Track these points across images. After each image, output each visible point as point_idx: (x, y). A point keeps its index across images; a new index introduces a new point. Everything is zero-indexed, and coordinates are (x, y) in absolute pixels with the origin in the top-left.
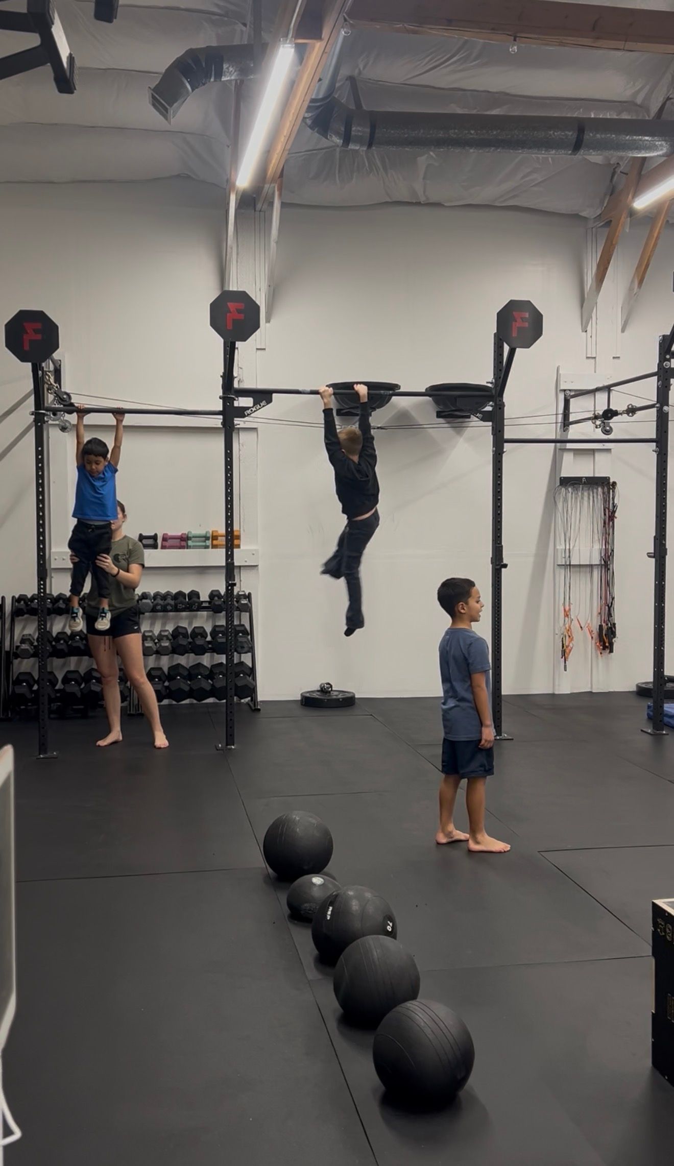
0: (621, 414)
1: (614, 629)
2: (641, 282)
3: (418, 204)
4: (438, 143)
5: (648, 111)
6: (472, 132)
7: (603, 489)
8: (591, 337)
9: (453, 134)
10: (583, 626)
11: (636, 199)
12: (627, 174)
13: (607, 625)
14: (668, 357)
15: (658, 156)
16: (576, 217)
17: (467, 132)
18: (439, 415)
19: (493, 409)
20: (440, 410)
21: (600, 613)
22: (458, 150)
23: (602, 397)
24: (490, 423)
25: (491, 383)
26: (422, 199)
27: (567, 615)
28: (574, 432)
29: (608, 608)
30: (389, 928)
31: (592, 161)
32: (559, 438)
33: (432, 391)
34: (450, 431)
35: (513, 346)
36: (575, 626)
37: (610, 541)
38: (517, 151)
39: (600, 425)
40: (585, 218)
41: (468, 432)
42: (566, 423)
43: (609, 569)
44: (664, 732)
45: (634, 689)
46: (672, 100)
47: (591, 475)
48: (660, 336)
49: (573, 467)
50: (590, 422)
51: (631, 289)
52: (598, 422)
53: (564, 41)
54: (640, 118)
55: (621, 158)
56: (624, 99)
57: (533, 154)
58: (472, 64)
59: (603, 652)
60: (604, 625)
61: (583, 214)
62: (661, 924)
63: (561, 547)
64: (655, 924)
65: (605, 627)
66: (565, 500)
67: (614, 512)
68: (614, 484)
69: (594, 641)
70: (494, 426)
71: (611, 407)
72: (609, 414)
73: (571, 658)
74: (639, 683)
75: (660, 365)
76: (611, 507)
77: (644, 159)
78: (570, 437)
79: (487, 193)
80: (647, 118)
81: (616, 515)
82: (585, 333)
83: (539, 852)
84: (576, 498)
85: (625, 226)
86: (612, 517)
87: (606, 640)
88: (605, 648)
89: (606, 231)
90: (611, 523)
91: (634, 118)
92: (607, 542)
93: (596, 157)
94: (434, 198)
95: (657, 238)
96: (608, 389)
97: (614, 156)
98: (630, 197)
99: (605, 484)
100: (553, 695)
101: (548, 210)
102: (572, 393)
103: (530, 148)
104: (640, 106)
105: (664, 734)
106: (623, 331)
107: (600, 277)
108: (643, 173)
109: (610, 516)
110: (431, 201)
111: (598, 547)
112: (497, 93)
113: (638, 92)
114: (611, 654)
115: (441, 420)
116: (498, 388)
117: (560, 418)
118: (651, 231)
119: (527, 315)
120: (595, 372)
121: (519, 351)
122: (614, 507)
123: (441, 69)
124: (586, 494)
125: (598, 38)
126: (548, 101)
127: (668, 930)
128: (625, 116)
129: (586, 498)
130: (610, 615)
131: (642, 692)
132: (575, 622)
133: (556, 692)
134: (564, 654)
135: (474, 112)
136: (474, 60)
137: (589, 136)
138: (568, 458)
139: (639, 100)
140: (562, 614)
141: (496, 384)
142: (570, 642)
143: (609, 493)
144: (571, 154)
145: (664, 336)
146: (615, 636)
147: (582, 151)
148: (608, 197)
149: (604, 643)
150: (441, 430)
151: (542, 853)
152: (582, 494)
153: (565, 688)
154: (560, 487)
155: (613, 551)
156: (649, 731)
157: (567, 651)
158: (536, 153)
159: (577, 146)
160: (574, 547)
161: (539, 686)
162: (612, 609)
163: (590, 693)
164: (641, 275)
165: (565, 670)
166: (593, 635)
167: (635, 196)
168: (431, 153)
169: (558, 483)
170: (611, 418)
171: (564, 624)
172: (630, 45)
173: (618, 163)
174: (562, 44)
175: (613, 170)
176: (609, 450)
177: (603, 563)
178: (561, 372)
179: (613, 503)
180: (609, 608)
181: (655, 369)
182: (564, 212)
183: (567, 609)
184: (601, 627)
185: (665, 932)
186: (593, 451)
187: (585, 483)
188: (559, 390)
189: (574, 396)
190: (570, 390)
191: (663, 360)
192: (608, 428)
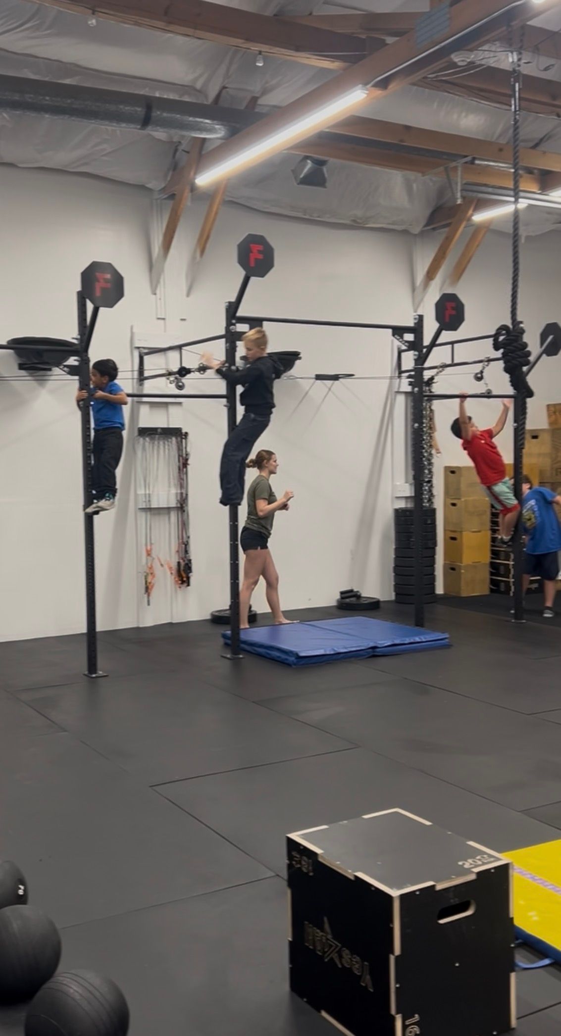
0: (193, 371)
1: (189, 565)
2: (202, 252)
4: (13, 106)
5: (206, 97)
6: (47, 98)
7: (177, 438)
8: (160, 299)
9: (29, 98)
10: (163, 563)
11: (197, 176)
12: (188, 152)
13: (184, 561)
14: (234, 321)
15: (217, 138)
16: (142, 187)
17: (41, 98)
18: (21, 367)
19: (80, 364)
20: (22, 362)
21: (178, 551)
22: (33, 114)
23: (174, 355)
24: (77, 378)
25: (76, 339)
27: (149, 554)
28: (149, 387)
29: (184, 547)
30: (21, 892)
31: (157, 137)
32: (136, 392)
33: (14, 344)
34: (34, 383)
35: (97, 305)
36: (156, 565)
37: (185, 485)
38: (90, 121)
39: (173, 381)
40: (150, 190)
41: (50, 385)
42: (142, 378)
43: (184, 511)
44: (241, 656)
45: (208, 617)
46: (227, 89)
47: (165, 426)
48: (226, 303)
49: (149, 419)
50: (164, 379)
51: (194, 258)
52: (172, 378)
53: (140, 21)
54: (199, 102)
55: (183, 137)
56: (185, 84)
57: (103, 125)
58: (44, 33)
59: (181, 585)
60: (181, 561)
61: (149, 186)
62: (296, 857)
63: (141, 492)
64: (290, 857)
65: (183, 564)
66: (144, 449)
67: (187, 460)
68: (186, 434)
69: (173, 577)
70: (82, 380)
71: (184, 365)
72: (184, 372)
73: (154, 593)
74: (213, 612)
75: (227, 328)
76: (184, 456)
77: (204, 139)
78: (146, 392)
79: (61, 158)
80: (206, 103)
81: (189, 462)
82: (154, 296)
83: (151, 786)
84: (153, 447)
85: (187, 201)
86: (185, 464)
87: (184, 575)
88: (183, 582)
89: (170, 203)
90: (185, 470)
91: (194, 101)
92: (182, 487)
93: (160, 134)
95: (216, 213)
96: (179, 348)
97: (176, 134)
98: (192, 173)
99: (177, 434)
100: (138, 629)
101: (117, 179)
102: (146, 351)
103: (102, 119)
104: (199, 91)
105: (241, 658)
106: (188, 295)
107: (167, 245)
108: (203, 152)
109: (184, 463)
110: (5, 161)
111: (174, 490)
112: (71, 64)
113: (196, 79)
114: (189, 587)
115: (23, 373)
116: (84, 344)
117: (136, 374)
118: (211, 206)
119: (108, 276)
120: (165, 331)
121: (102, 311)
122: (187, 455)
123: (17, 33)
124: (161, 443)
125: (170, 23)
126: (117, 77)
127: (303, 863)
128: (186, 99)
129: (162, 447)
130: (186, 552)
131: (217, 620)
132: (156, 561)
133: (141, 626)
134: (148, 589)
135: (47, 79)
136: (46, 30)
137: (156, 113)
138: (144, 410)
139: (198, 85)
140: (144, 553)
141: (81, 340)
142: (152, 579)
143: (182, 442)
144: (140, 129)
145: (230, 303)
146: (191, 571)
147: (150, 128)
148: (171, 173)
149: (182, 578)
150: (23, 382)
151: (154, 788)
152: (159, 443)
153: (149, 621)
154: (139, 437)
155: (187, 495)
156: (229, 656)
157: (150, 587)
158: (107, 125)
159: (146, 121)
160: (153, 492)
161: (125, 621)
162: (188, 546)
163: (171, 624)
164: (203, 244)
165: (149, 604)
166: (173, 572)
167: (195, 174)
168: (5, 115)
169: (136, 433)
170: (184, 375)
171: (147, 563)
172: (199, 33)
173: (180, 142)
174: (137, 24)
175: (175, 147)
176: (180, 404)
177: (179, 505)
178: (135, 330)
179: (186, 451)
180: (186, 545)
181: (223, 332)
182: (131, 182)
183: (149, 548)
184: (179, 563)
185: (300, 863)
186: (166, 404)
187: (161, 434)
188: (133, 348)
189: (147, 354)
190: (144, 348)
191: (229, 324)
192: (180, 384)
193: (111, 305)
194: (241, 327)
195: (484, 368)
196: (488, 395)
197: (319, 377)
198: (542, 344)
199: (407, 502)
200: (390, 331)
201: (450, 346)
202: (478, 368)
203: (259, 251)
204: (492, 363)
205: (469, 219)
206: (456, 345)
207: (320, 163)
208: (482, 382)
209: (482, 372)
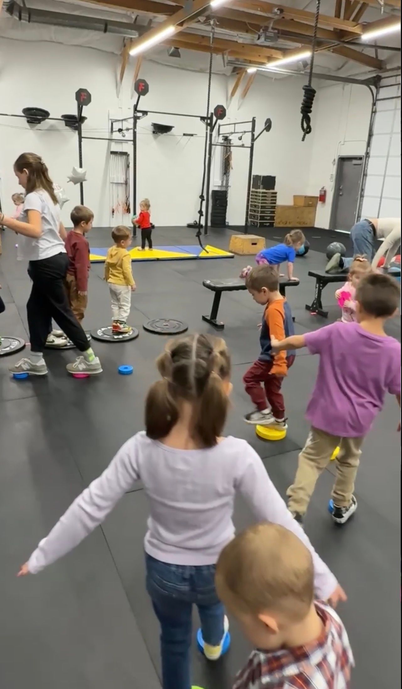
0: (126, 130)
3: (54, 42)
4: (55, 24)
5: (132, 19)
7: (125, 156)
8: (120, 100)
9: (60, 21)
10: (119, 204)
15: (136, 37)
16: (113, 53)
17: (65, 21)
18: (66, 125)
19: (78, 126)
21: (125, 200)
23: (120, 124)
26: (55, 40)
28: (115, 135)
32: (110, 138)
34: (72, 132)
35: (82, 105)
37: (128, 175)
38: (85, 30)
40: (117, 54)
42: (112, 132)
43: (127, 185)
46: (139, 16)
47: (121, 151)
48: (133, 104)
49: (115, 147)
54: (128, 22)
59: (126, 214)
63: (112, 176)
66: (113, 160)
68: (129, 155)
69: (123, 209)
70: (78, 132)
71: (123, 127)
75: (134, 115)
76: (128, 163)
77: (131, 37)
78: (113, 138)
79: (79, 42)
80: (130, 23)
81: (130, 166)
82: (117, 99)
84: (116, 159)
86: (128, 167)
89: (122, 60)
90: (128, 169)
93: (113, 35)
94: (60, 41)
98: (129, 50)
99: (126, 154)
100: (110, 227)
101: (103, 50)
102: (114, 121)
103: (88, 29)
104: (129, 17)
106: (131, 99)
107: (121, 78)
108: (131, 43)
111: (124, 176)
114: (130, 215)
115: (67, 128)
116: (79, 119)
117: (110, 130)
118: (138, 63)
120: (122, 113)
121: (84, 107)
124: (120, 158)
126: (96, 11)
130: (128, 201)
135: (68, 13)
137: (109, 27)
138: (112, 145)
139: (129, 14)
141: (78, 117)
143: (127, 158)
144: (103, 33)
147: (108, 32)
148: (123, 48)
150: (67, 132)
152: (118, 158)
154: (111, 154)
155: (129, 178)
158: (92, 31)
159: (106, 30)
165: (113, 219)
166: (123, 207)
176: (127, 142)
177: (125, 183)
178: (110, 112)
179: (129, 161)
180: (128, 198)
181: (132, 116)
182: (108, 51)
186: (122, 142)
187: (119, 154)
188: (109, 119)
189: (114, 122)
190: (113, 120)
191: (135, 113)
192: (124, 135)
193: (86, 105)
194: (139, 114)
195: (242, 135)
196: (243, 146)
197: (184, 135)
198: (265, 126)
199: (218, 188)
200: (199, 118)
201: (233, 125)
202: (240, 135)
203: (143, 86)
204: (246, 133)
205: (246, 71)
206: (236, 125)
207: (177, 48)
208: (241, 140)
209: (241, 137)
